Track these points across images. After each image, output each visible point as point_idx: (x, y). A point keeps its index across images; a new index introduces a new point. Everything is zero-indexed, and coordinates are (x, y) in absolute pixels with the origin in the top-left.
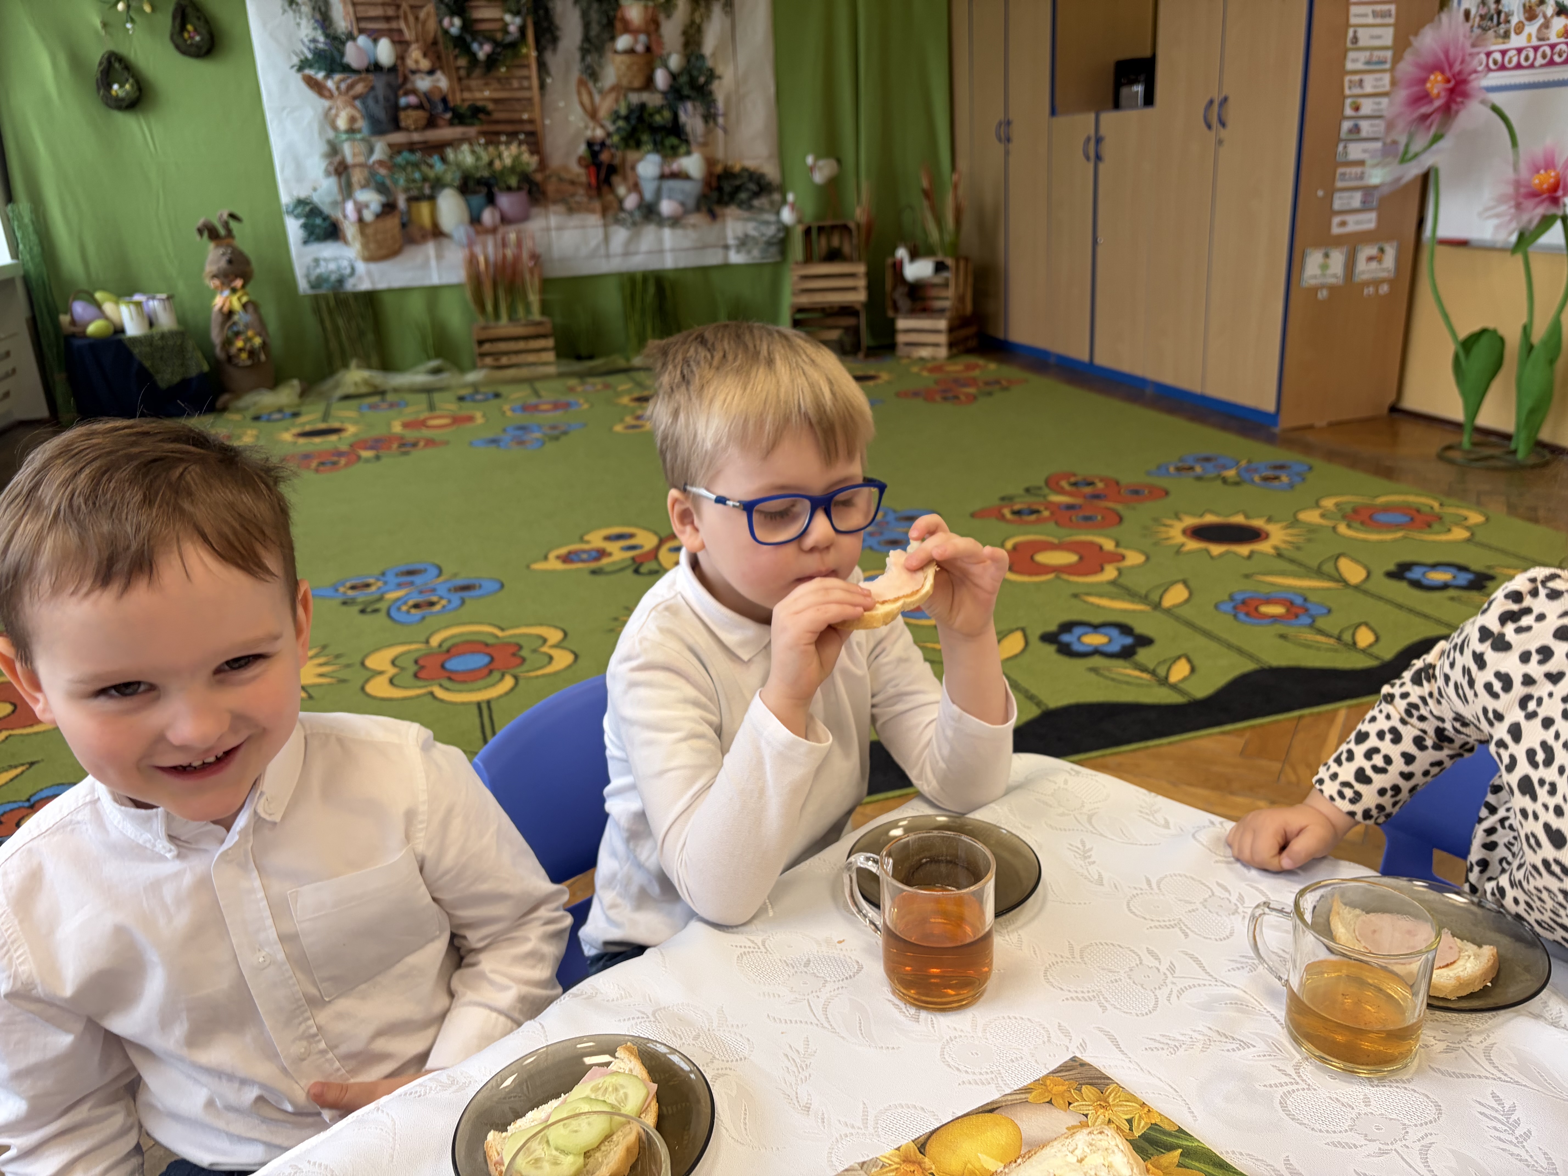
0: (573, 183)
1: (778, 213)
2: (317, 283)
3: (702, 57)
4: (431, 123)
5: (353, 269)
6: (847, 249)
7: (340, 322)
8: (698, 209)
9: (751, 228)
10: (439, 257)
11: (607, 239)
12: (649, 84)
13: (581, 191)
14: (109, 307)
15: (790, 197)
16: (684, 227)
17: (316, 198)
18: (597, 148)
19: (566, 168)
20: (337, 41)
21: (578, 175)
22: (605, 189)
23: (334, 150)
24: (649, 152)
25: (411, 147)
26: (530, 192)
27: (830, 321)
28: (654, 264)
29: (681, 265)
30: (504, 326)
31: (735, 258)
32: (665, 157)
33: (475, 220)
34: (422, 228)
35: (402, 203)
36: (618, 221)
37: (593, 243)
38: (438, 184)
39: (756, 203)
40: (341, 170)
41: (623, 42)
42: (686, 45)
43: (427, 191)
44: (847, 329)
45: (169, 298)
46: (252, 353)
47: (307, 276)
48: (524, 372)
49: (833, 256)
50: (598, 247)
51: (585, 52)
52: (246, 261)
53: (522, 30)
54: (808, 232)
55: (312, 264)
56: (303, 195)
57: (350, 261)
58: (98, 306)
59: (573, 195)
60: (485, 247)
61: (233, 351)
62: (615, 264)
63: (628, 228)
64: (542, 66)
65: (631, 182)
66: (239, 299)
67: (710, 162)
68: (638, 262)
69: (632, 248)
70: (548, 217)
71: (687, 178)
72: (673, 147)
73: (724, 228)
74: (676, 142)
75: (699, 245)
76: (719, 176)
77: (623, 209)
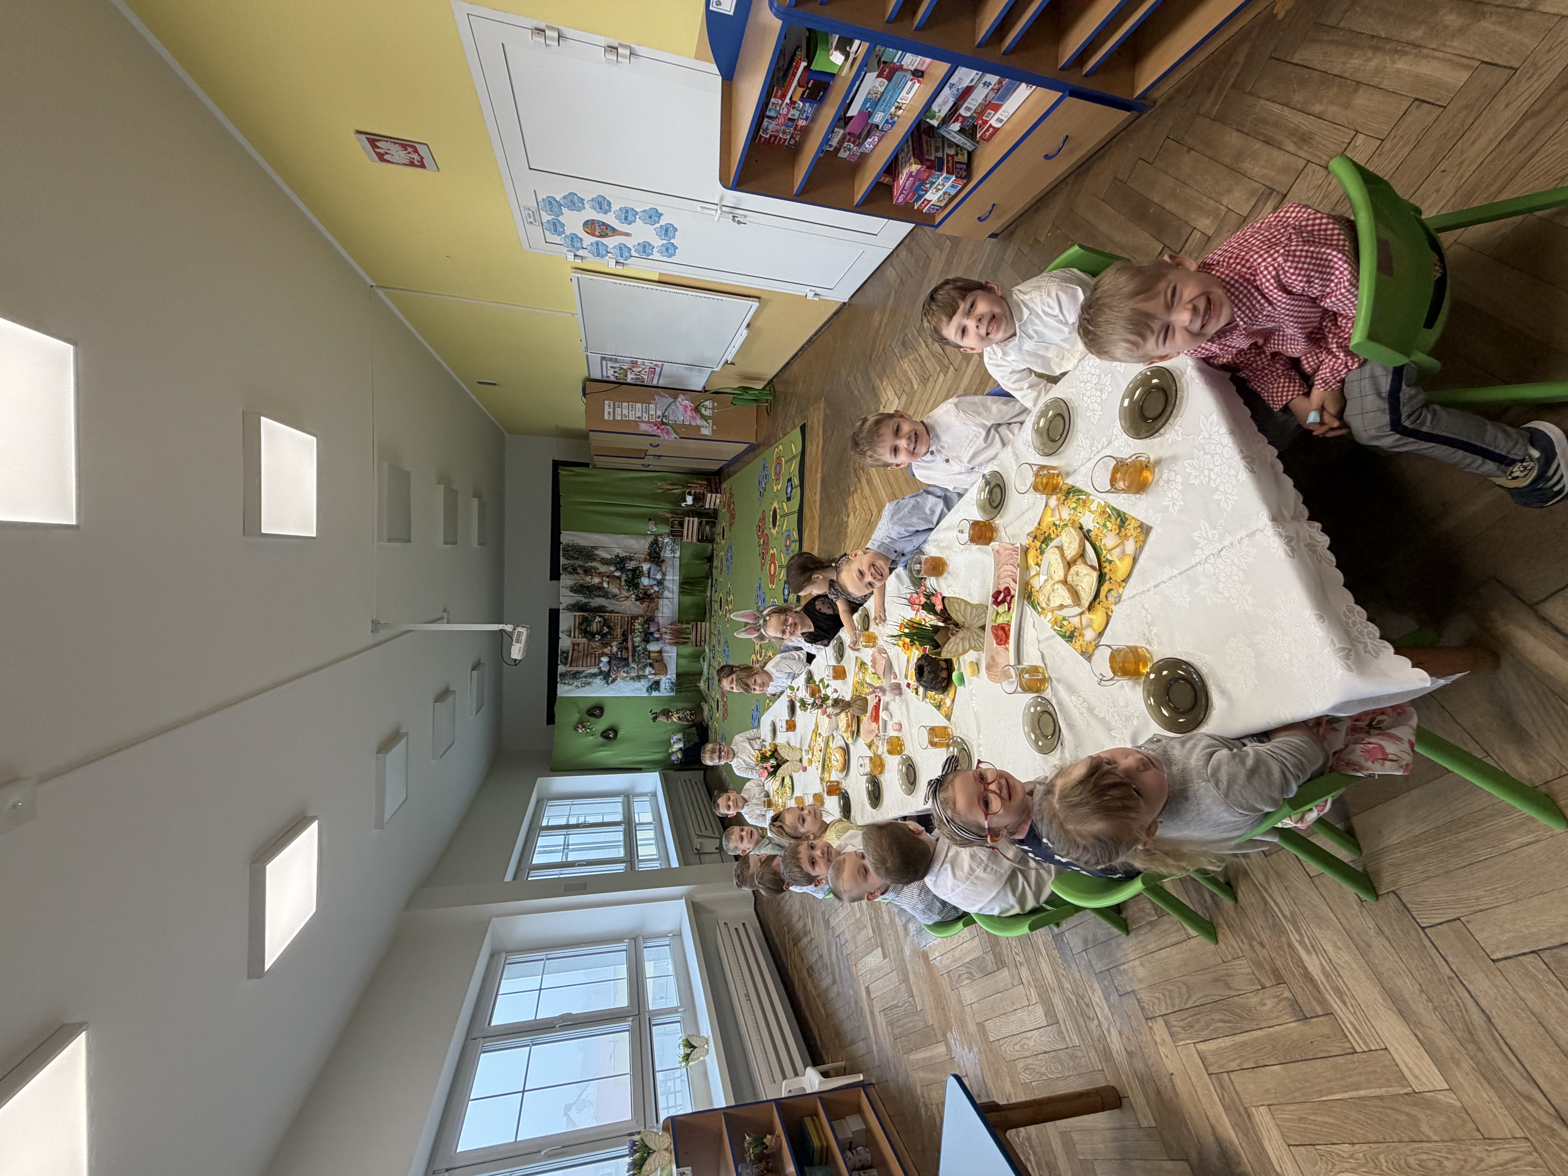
0: (649, 607)
1: (665, 540)
2: (672, 689)
3: (612, 559)
4: (627, 649)
5: (669, 678)
6: (680, 518)
7: (685, 685)
8: (660, 566)
9: (668, 548)
10: (668, 652)
11: (667, 598)
12: (619, 578)
13: (651, 604)
14: (674, 750)
16: (666, 571)
17: (647, 686)
18: (638, 598)
19: (644, 609)
20: (601, 672)
21: (646, 605)
22: (651, 597)
23: (632, 678)
24: (641, 581)
25: (633, 656)
26: (650, 621)
27: (703, 530)
28: (677, 583)
29: (678, 573)
30: (692, 637)
31: (678, 555)
32: (643, 575)
33: (657, 640)
34: (658, 656)
35: (650, 661)
36: (662, 594)
37: (668, 603)
38: (645, 649)
39: (661, 545)
40: (639, 678)
41: (605, 585)
42: (607, 564)
43: (647, 653)
44: (707, 524)
45: (673, 734)
46: (692, 714)
47: (670, 692)
48: (708, 633)
49: (681, 524)
50: (670, 602)
51: (608, 598)
52: (664, 710)
53: (600, 616)
55: (666, 690)
56: (645, 690)
57: (666, 679)
58: (673, 752)
59: (653, 607)
60: (666, 639)
61: (690, 719)
62: (676, 596)
63: (665, 591)
64: (611, 612)
65: (650, 587)
66: (675, 714)
67: (645, 560)
68: (676, 589)
69: (671, 590)
70: (659, 617)
71: (650, 568)
72: (640, 572)
73: (668, 557)
74: (638, 571)
75: (672, 567)
76: (650, 557)
77: (659, 592)
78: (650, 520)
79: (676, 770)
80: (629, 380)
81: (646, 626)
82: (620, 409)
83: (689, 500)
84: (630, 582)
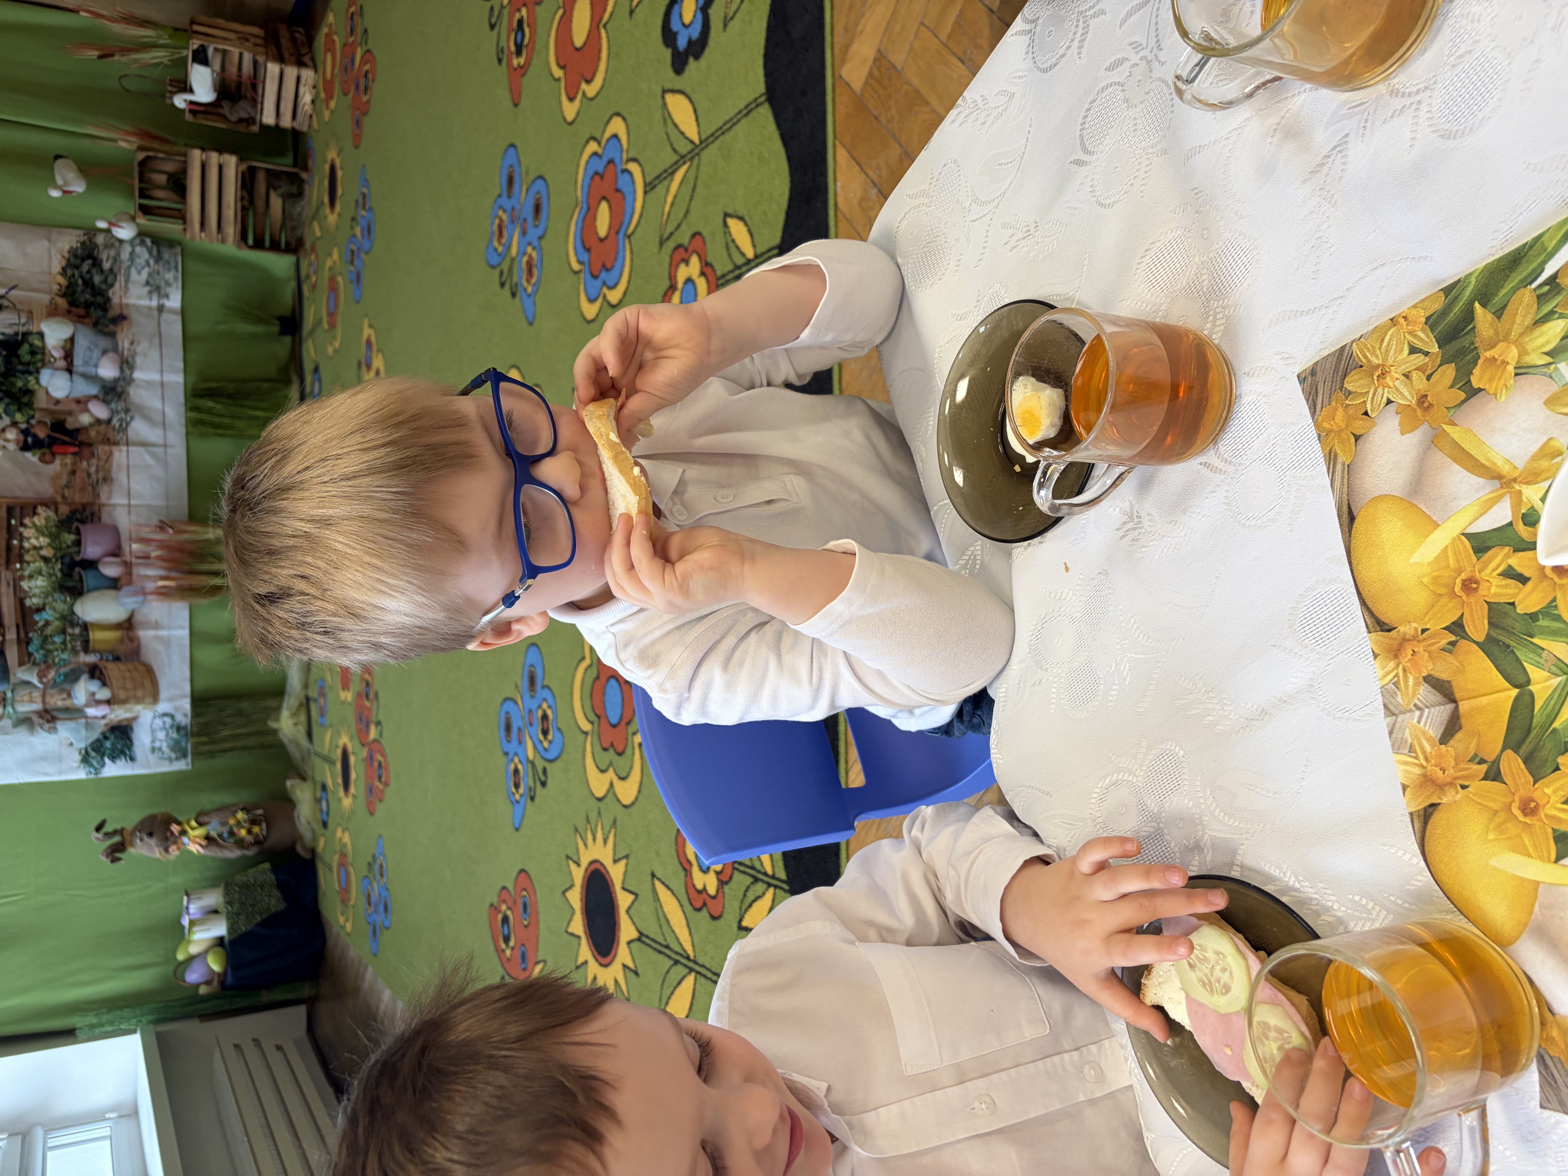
0: (73, 472)
1: (121, 241)
2: (179, 751)
5: (165, 715)
6: (170, 167)
7: (226, 733)
8: (112, 335)
9: (139, 277)
10: (157, 626)
11: (144, 444)
13: (85, 464)
14: (194, 950)
15: (102, 225)
16: (134, 355)
17: (83, 745)
18: (30, 440)
19: (54, 479)
21: (64, 465)
22: (82, 437)
23: (25, 722)
24: (38, 382)
25: (24, 642)
26: (83, 522)
27: (260, 203)
28: (179, 396)
29: (179, 364)
31: (174, 301)
32: (44, 365)
33: (114, 584)
34: (122, 641)
35: (91, 659)
36: (123, 429)
37: (148, 459)
38: (69, 619)
39: (107, 266)
40: (49, 717)
43: (77, 631)
44: (270, 186)
45: (187, 894)
46: (254, 822)
47: (171, 760)
50: (154, 456)
52: (152, 818)
54: (145, 210)
55: (157, 754)
56: (78, 757)
57: (154, 717)
58: (191, 959)
59: (89, 475)
60: (148, 577)
61: (250, 839)
62: (176, 439)
63: (132, 418)
65: (74, 406)
66: (193, 829)
67: (53, 312)
68: (174, 412)
69: (158, 417)
70: (114, 506)
71: (72, 340)
72: (33, 353)
73: (136, 307)
74: (26, 348)
75: (157, 340)
76: (72, 303)
77: (109, 421)
79: (205, 1017)
81: (69, 538)
83: (202, 85)
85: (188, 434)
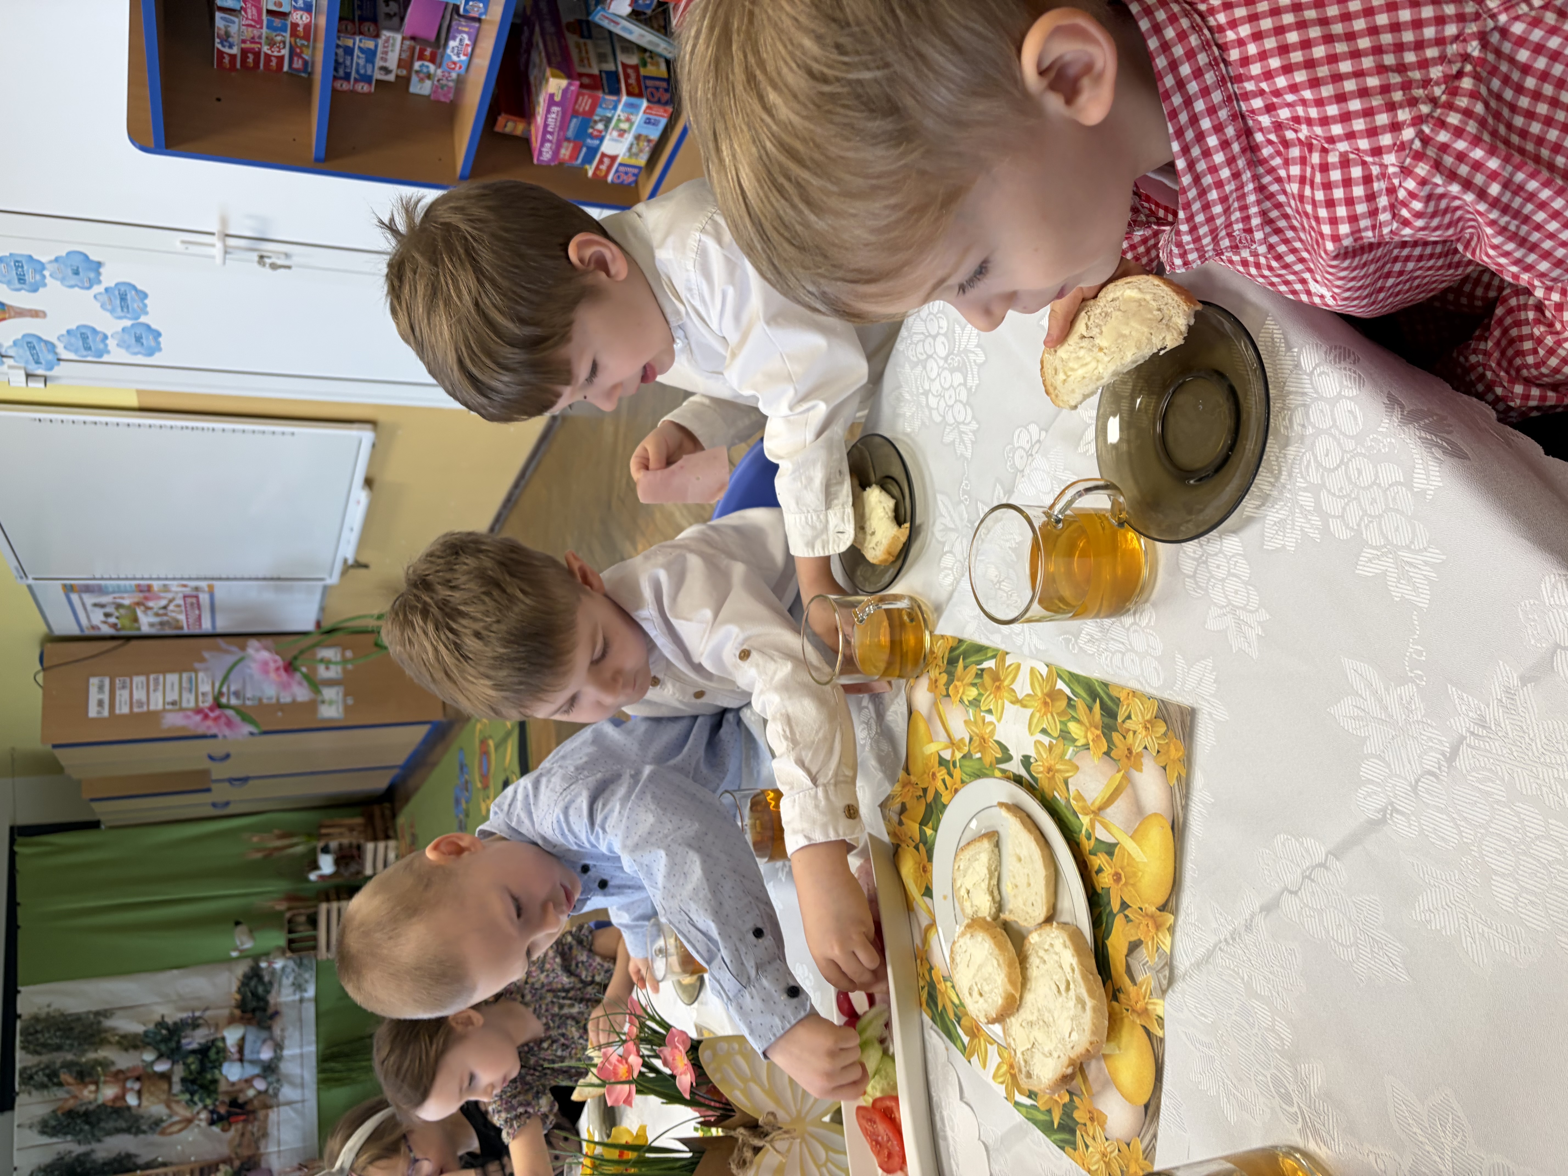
0: (243, 1135)
3: (146, 1033)
6: (307, 915)
8: (269, 1028)
9: (287, 981)
11: (289, 1103)
12: (165, 1077)
13: (250, 1127)
16: (283, 1038)
18: (215, 1116)
19: (231, 1142)
21: (236, 1130)
22: (249, 1107)
24: (221, 1073)
26: (248, 1170)
28: (312, 1062)
29: (313, 1038)
31: (311, 992)
32: (225, 1059)
36: (276, 1095)
37: (292, 1114)
39: (266, 979)
41: (131, 1100)
42: (135, 1047)
49: (313, 922)
50: (296, 1111)
51: (138, 1131)
59: (253, 1134)
62: (311, 1094)
63: (282, 1086)
64: (149, 1166)
65: (244, 1085)
67: (232, 1021)
68: (310, 1074)
69: (298, 1081)
70: (269, 1153)
71: (243, 1039)
72: (218, 1053)
73: (286, 1004)
74: (213, 1050)
75: (298, 1024)
76: (243, 1012)
77: (266, 1091)
78: (237, 923)
80: (145, 629)
82: (125, 694)
83: (327, 865)
84: (193, 1082)
85: (319, 1090)
